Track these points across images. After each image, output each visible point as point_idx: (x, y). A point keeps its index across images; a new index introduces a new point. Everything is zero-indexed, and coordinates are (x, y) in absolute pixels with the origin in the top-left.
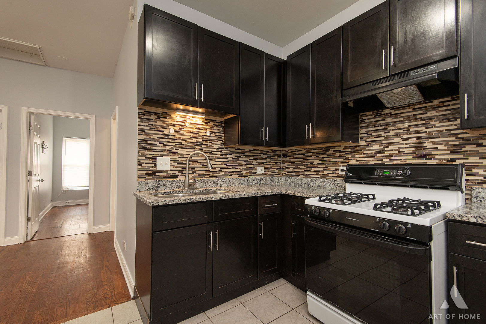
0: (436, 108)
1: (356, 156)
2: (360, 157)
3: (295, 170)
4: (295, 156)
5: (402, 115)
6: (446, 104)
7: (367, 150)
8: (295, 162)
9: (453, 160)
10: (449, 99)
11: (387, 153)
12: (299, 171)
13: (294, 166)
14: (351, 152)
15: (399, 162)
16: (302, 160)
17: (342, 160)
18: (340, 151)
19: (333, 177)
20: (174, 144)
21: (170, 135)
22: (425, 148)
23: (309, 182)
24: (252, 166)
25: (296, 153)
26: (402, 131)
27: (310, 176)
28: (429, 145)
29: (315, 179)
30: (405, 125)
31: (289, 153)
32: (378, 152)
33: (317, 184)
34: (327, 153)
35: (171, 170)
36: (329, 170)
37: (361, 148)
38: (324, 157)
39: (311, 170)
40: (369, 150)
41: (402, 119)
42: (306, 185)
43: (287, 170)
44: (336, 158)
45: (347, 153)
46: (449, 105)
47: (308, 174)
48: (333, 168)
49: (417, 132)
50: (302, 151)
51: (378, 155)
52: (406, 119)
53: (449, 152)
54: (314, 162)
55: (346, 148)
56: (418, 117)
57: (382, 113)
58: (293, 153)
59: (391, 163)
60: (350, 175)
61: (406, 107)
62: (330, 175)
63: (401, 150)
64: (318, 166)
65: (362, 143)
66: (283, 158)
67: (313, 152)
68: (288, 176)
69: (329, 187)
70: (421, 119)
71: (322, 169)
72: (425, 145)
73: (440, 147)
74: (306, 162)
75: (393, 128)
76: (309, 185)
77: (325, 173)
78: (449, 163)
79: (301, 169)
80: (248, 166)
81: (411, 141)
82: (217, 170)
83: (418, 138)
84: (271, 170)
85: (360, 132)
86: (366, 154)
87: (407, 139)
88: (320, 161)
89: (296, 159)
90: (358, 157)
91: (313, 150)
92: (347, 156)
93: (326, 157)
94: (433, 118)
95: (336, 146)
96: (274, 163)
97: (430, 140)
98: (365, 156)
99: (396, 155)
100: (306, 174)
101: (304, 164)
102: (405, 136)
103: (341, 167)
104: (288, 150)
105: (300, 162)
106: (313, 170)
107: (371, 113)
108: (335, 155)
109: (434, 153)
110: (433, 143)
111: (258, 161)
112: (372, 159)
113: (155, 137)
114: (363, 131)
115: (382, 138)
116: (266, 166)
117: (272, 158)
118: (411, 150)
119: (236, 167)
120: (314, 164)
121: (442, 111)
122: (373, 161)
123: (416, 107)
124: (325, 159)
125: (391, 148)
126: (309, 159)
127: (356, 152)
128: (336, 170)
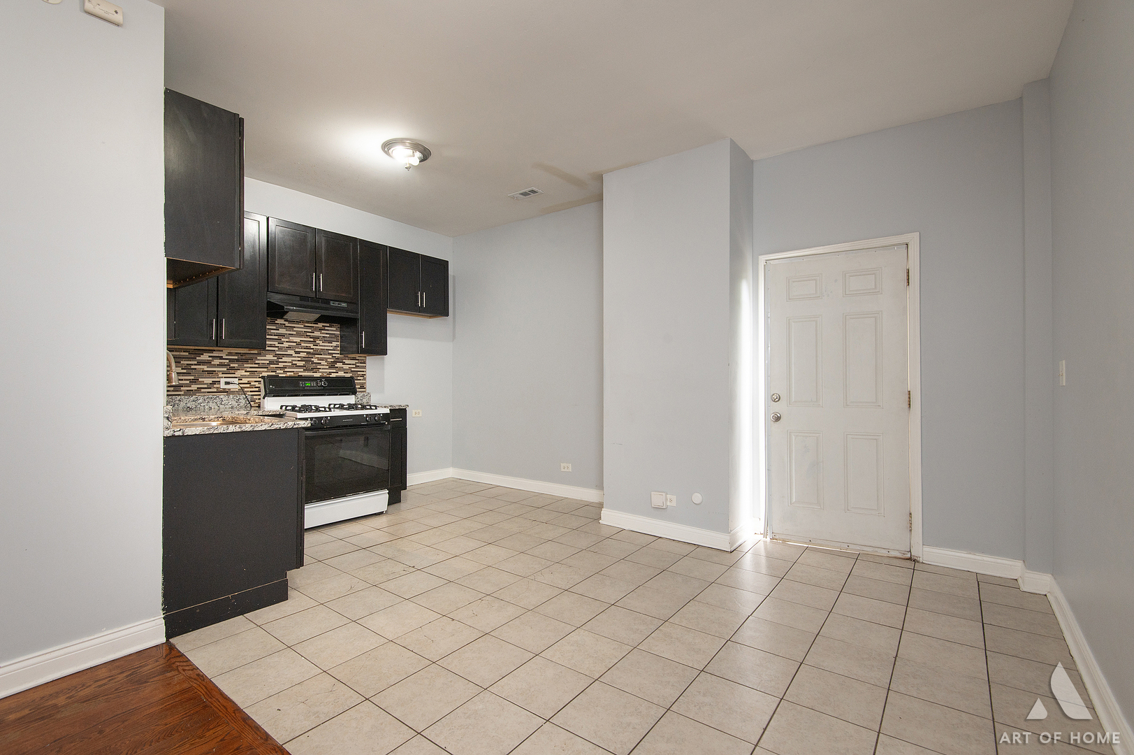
0: (320, 330)
1: (245, 365)
2: (251, 368)
5: (295, 329)
6: (326, 328)
7: (259, 360)
9: (330, 373)
10: (328, 325)
11: (281, 365)
14: (237, 360)
15: (292, 373)
17: (225, 369)
18: (221, 358)
19: (208, 392)
22: (313, 363)
26: (295, 344)
28: (316, 361)
29: (179, 398)
30: (298, 340)
32: (271, 362)
33: (182, 404)
34: (197, 358)
36: (202, 383)
37: (252, 356)
38: (192, 365)
40: (262, 360)
41: (295, 333)
44: (214, 366)
46: (328, 330)
48: (210, 381)
49: (307, 348)
51: (271, 366)
52: (299, 334)
53: (327, 367)
55: (230, 354)
56: (308, 334)
57: (276, 322)
59: (284, 375)
60: (273, 387)
61: (298, 322)
62: (202, 390)
63: (294, 363)
69: (207, 407)
70: (310, 337)
71: (188, 382)
72: (312, 359)
73: (323, 362)
75: (287, 340)
78: (328, 376)
81: (302, 355)
83: (308, 353)
87: (299, 353)
90: (248, 367)
92: (232, 365)
93: (195, 365)
94: (317, 338)
95: (214, 350)
97: (316, 356)
98: (257, 366)
99: (290, 367)
102: (297, 350)
103: (224, 379)
108: (212, 363)
109: (318, 367)
110: (319, 359)
112: (266, 370)
115: (277, 349)
118: (302, 363)
121: (324, 333)
122: (266, 372)
123: (306, 325)
124: (192, 367)
125: (284, 359)
127: (246, 361)
128: (214, 383)
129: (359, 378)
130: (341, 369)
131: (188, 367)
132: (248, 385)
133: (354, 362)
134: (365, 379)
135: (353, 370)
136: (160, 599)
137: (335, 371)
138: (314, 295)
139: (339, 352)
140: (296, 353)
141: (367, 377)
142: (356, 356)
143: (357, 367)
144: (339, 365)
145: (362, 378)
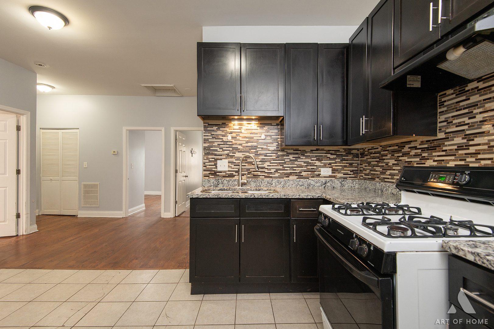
1: (434, 154)
2: (438, 156)
3: (372, 172)
4: (372, 155)
7: (446, 146)
8: (372, 163)
11: (472, 150)
12: (375, 174)
13: (370, 168)
14: (427, 149)
16: (378, 160)
17: (418, 159)
18: (415, 148)
20: (231, 149)
21: (228, 142)
23: (382, 188)
24: (315, 167)
25: (372, 152)
27: (386, 180)
29: (388, 184)
31: (366, 151)
32: (460, 147)
34: (403, 151)
35: (229, 171)
37: (440, 142)
38: (399, 157)
39: (387, 173)
40: (449, 145)
42: (380, 191)
43: (364, 172)
44: (411, 157)
45: (423, 150)
47: (384, 178)
50: (378, 148)
51: (460, 152)
54: (389, 162)
55: (422, 143)
57: (466, 89)
58: (370, 151)
60: (403, 180)
64: (394, 168)
65: (441, 135)
66: (361, 158)
67: (388, 150)
68: (365, 179)
74: (382, 163)
75: (481, 110)
76: (382, 191)
79: (377, 171)
80: (308, 167)
82: (273, 171)
84: (342, 172)
85: (439, 120)
86: (446, 151)
88: (395, 161)
89: (372, 158)
90: (435, 156)
91: (389, 147)
92: (423, 155)
93: (402, 156)
95: (411, 141)
96: (347, 163)
98: (444, 153)
99: (484, 152)
100: (382, 178)
101: (380, 165)
104: (365, 148)
105: (376, 163)
106: (388, 172)
107: (451, 91)
108: (411, 154)
111: (322, 162)
112: (453, 158)
113: (216, 144)
114: (442, 118)
115: (466, 127)
116: (334, 167)
117: (344, 157)
119: (294, 169)
120: (389, 164)
122: (454, 160)
124: (400, 158)
125: (477, 141)
126: (384, 159)
127: (434, 149)
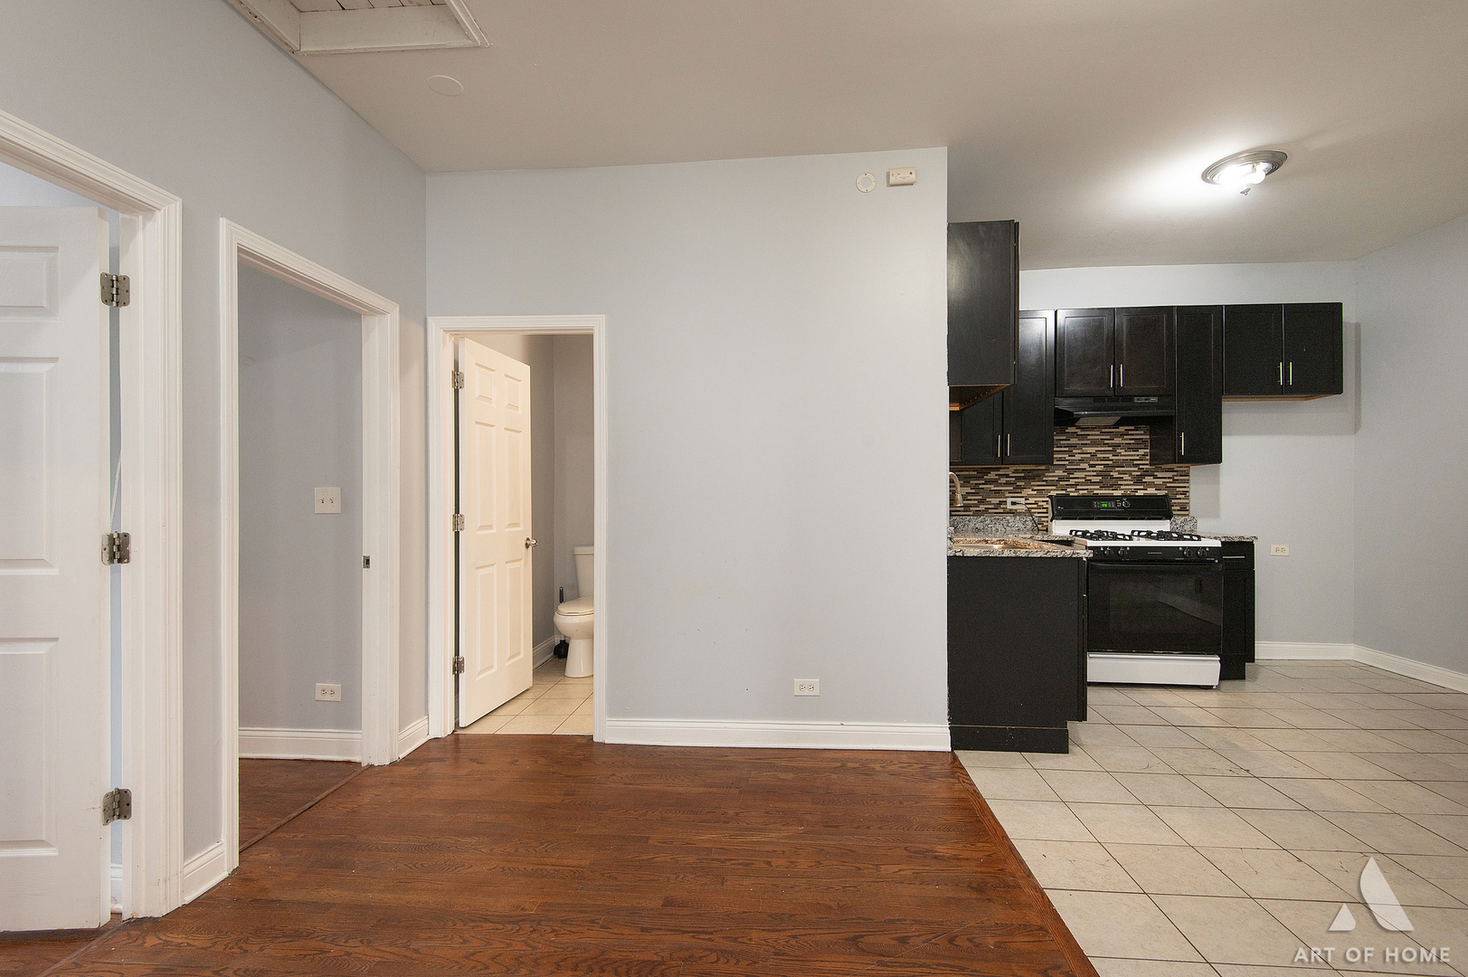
0: (1122, 435)
1: (1033, 483)
2: (1038, 486)
5: (1089, 437)
6: (1130, 432)
7: (1047, 476)
9: (1136, 490)
10: (1133, 428)
11: (1072, 482)
14: (1024, 478)
15: (1086, 492)
17: (1012, 488)
18: (1007, 476)
19: (995, 513)
22: (1112, 477)
26: (1089, 456)
28: (1116, 475)
29: (968, 518)
30: (1092, 450)
32: (1061, 479)
33: (971, 525)
34: (985, 477)
36: (990, 503)
38: (980, 484)
40: (1050, 476)
41: (1089, 442)
44: (1001, 485)
46: (1132, 435)
48: (996, 501)
49: (1104, 459)
51: (1061, 483)
52: (1094, 443)
53: (1132, 483)
55: (1016, 471)
56: (1106, 442)
57: (1066, 431)
59: (1076, 494)
61: (1093, 429)
62: (990, 511)
63: (1088, 478)
64: (969, 497)
69: (994, 529)
70: (1108, 445)
71: (976, 502)
72: (1111, 474)
73: (1126, 477)
75: (1079, 451)
77: (982, 507)
78: (1132, 494)
81: (1099, 468)
83: (1105, 466)
86: (1046, 481)
87: (1094, 466)
88: (971, 488)
90: (1035, 485)
92: (1018, 484)
93: (983, 484)
94: (1118, 445)
95: (1000, 468)
97: (1117, 469)
98: (1045, 483)
99: (1082, 484)
102: (1091, 462)
103: (1010, 499)
108: (999, 481)
109: (1119, 483)
110: (1120, 473)
112: (1054, 488)
115: (1067, 463)
118: (1098, 479)
121: (1127, 439)
122: (1054, 490)
123: (1103, 430)
124: (981, 486)
125: (1076, 475)
127: (1033, 479)
128: (1001, 503)
129: (1178, 497)
130: (1151, 485)
131: (976, 487)
132: (1035, 506)
133: (1170, 474)
134: (1187, 498)
135: (1168, 485)
136: (946, 711)
137: (1142, 487)
138: (1111, 393)
139: (1148, 462)
140: (1091, 466)
141: (1192, 494)
142: (1174, 466)
143: (1175, 481)
144: (1148, 479)
145: (1183, 496)
